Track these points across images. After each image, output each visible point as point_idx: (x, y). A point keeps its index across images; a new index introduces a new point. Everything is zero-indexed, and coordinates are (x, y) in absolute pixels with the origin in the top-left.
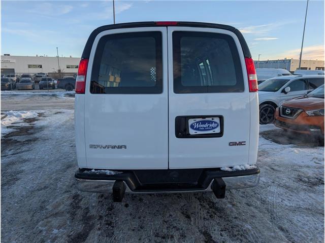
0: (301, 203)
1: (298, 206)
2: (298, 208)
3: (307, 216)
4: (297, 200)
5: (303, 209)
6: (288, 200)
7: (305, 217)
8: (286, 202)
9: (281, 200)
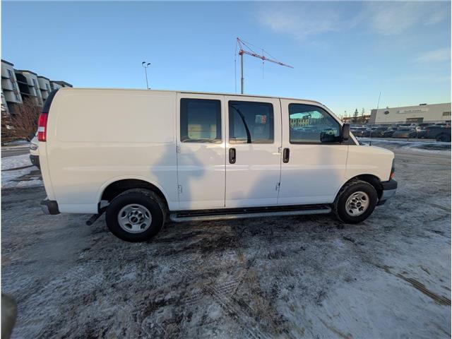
0: (41, 298)
1: (41, 291)
2: (38, 289)
3: (18, 291)
4: (50, 297)
5: (30, 295)
6: (61, 287)
7: (19, 288)
8: (59, 281)
9: (68, 278)
